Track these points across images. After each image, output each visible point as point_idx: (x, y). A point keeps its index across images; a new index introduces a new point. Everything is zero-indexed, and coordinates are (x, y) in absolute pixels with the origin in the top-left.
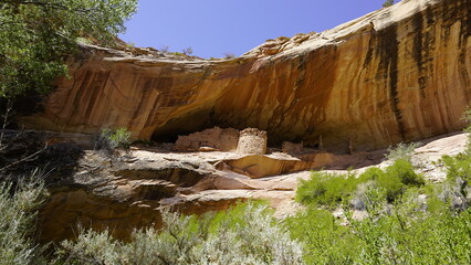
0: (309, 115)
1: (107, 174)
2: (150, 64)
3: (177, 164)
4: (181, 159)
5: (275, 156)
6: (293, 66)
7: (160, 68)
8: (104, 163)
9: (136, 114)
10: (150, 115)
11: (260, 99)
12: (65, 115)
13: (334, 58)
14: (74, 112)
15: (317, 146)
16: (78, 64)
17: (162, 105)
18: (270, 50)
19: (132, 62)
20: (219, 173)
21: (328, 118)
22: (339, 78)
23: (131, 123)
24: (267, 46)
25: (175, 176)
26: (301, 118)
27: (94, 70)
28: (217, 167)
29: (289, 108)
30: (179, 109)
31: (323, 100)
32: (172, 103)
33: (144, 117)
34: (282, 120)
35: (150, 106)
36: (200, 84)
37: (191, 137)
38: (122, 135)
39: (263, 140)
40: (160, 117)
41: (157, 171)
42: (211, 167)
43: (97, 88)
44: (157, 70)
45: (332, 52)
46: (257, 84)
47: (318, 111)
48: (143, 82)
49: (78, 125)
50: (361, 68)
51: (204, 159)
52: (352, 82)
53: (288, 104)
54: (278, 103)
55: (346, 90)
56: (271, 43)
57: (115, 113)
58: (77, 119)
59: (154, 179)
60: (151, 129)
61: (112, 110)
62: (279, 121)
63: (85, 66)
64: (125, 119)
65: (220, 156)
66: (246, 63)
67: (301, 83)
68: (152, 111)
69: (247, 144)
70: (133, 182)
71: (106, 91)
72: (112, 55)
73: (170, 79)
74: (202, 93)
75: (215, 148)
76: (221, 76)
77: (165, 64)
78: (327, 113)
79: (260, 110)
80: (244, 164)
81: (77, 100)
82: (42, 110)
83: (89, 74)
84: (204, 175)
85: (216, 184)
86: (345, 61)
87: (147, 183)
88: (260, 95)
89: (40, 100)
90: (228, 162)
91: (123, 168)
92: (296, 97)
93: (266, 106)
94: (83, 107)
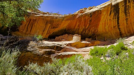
0: (93, 30)
1: (36, 48)
2: (47, 17)
3: (55, 45)
4: (57, 43)
5: (83, 42)
6: (88, 16)
7: (50, 18)
8: (35, 45)
9: (44, 31)
10: (48, 31)
11: (79, 26)
12: (24, 32)
13: (100, 13)
14: (27, 31)
15: (95, 39)
16: (27, 17)
17: (51, 28)
18: (81, 12)
19: (42, 16)
20: (68, 47)
21: (99, 31)
22: (102, 19)
23: (42, 33)
25: (55, 48)
26: (91, 31)
27: (32, 19)
28: (67, 45)
29: (87, 28)
30: (56, 29)
31: (97, 26)
32: (54, 28)
33: (46, 32)
34: (85, 32)
35: (48, 29)
36: (61, 22)
37: (59, 37)
38: (40, 37)
39: (80, 38)
40: (50, 32)
41: (50, 47)
42: (65, 45)
43: (33, 24)
44: (49, 18)
45: (100, 12)
46: (78, 22)
47: (96, 29)
48: (46, 22)
49: (28, 34)
50: (108, 16)
51: (63, 43)
52: (106, 20)
53: (87, 27)
54: (84, 27)
55: (104, 23)
56: (82, 10)
57: (38, 31)
58: (28, 33)
59: (49, 49)
60: (48, 35)
61: (37, 30)
62: (84, 32)
63: (29, 18)
64: (41, 32)
65: (68, 42)
66: (75, 16)
67: (91, 21)
68: (48, 30)
69: (75, 39)
70: (43, 50)
71: (35, 25)
72: (37, 15)
73: (53, 21)
74: (62, 24)
75: (66, 40)
76: (67, 20)
77: (52, 17)
78: (98, 29)
79: (79, 29)
80: (75, 44)
81: (27, 27)
82: (18, 30)
83: (31, 20)
84: (63, 48)
85: (66, 50)
86: (103, 14)
87: (47, 50)
88: (79, 24)
89: (17, 28)
90: (70, 44)
91: (40, 46)
92: (89, 25)
93: (81, 28)
94: (29, 29)
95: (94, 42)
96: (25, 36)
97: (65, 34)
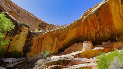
0: (108, 30)
1: (43, 65)
2: (53, 31)
3: (62, 58)
6: (94, 16)
7: (56, 31)
8: (42, 62)
9: (52, 46)
10: (56, 45)
11: (88, 30)
12: (36, 51)
13: (107, 7)
14: (38, 49)
15: (116, 41)
16: (37, 37)
17: (59, 41)
18: (86, 14)
19: (49, 32)
20: (75, 59)
22: (113, 13)
23: (51, 49)
24: (85, 13)
25: (62, 63)
26: (106, 32)
27: (40, 38)
28: (75, 57)
29: (100, 30)
30: (64, 41)
31: (111, 23)
32: (61, 40)
33: (54, 46)
34: (100, 35)
35: (56, 43)
36: (68, 32)
38: (47, 53)
39: (90, 44)
40: (59, 45)
41: (56, 62)
42: (73, 57)
43: (42, 42)
44: (55, 32)
45: (106, 5)
46: (85, 26)
47: (111, 28)
48: (52, 37)
49: (39, 52)
50: (121, 6)
52: (119, 12)
53: (98, 29)
54: (95, 30)
55: (119, 16)
56: (86, 12)
57: (47, 47)
58: (39, 51)
59: (56, 64)
60: (57, 49)
61: (46, 46)
63: (38, 37)
65: (76, 53)
66: (80, 21)
67: (99, 20)
68: (56, 44)
69: (86, 46)
70: (50, 67)
71: (44, 42)
72: (44, 32)
73: (59, 34)
74: (69, 34)
75: (75, 51)
76: (73, 28)
77: (57, 30)
78: (115, 27)
79: (90, 34)
80: (85, 54)
81: (38, 46)
82: (31, 51)
83: (39, 39)
84: (70, 61)
85: (74, 63)
86: (112, 6)
87: (54, 66)
88: (87, 29)
89: (30, 48)
90: (78, 54)
91: (47, 63)
92: (100, 25)
93: (91, 32)
94: (39, 48)
95: (111, 45)
96: (37, 55)
97: (74, 44)
